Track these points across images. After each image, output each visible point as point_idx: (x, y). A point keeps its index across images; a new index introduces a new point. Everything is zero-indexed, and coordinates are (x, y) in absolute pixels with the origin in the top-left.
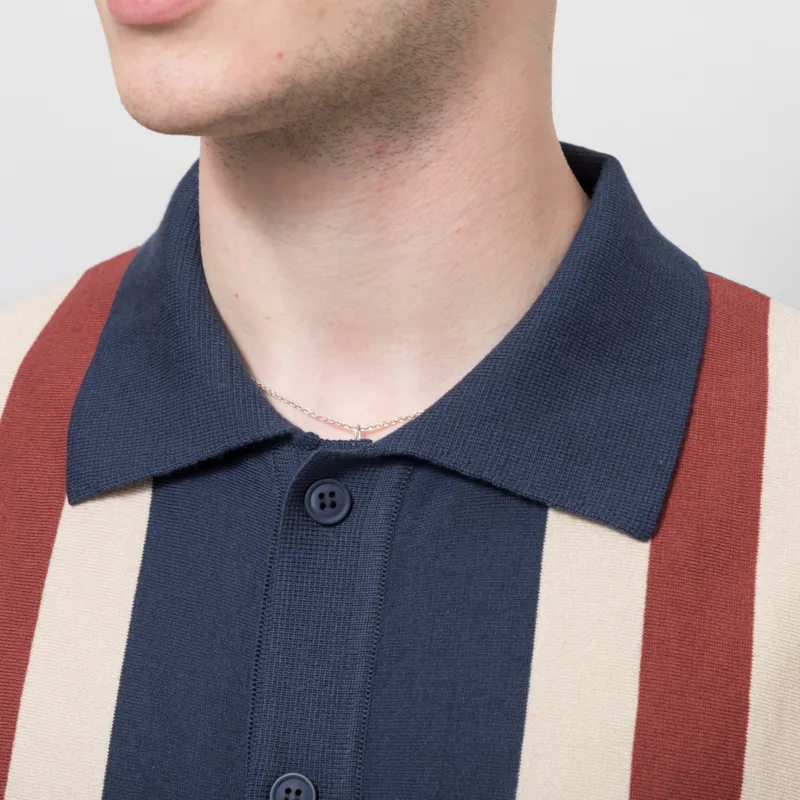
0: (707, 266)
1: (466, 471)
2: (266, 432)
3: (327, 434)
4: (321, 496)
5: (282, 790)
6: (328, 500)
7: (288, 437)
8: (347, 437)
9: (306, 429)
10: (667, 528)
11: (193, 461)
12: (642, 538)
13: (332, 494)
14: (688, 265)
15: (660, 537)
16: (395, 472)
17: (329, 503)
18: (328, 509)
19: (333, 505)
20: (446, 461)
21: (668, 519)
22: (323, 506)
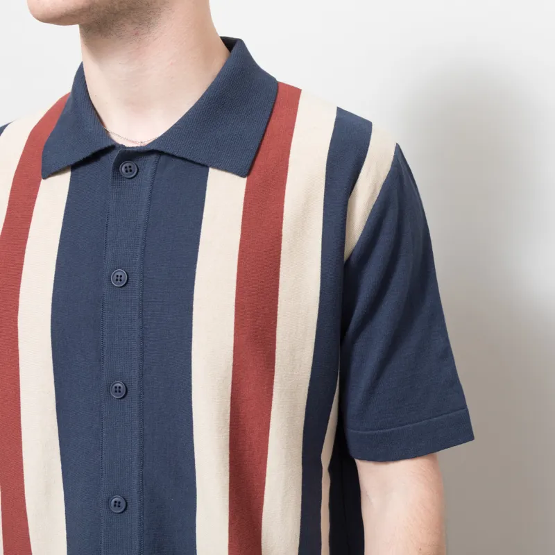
0: (279, 79)
1: (177, 155)
2: (105, 145)
3: (128, 145)
4: (126, 167)
5: (115, 276)
6: (128, 169)
7: (113, 147)
8: (135, 145)
9: (120, 143)
10: (254, 172)
11: (81, 158)
12: (243, 176)
13: (130, 167)
14: (272, 79)
15: (251, 176)
16: (153, 158)
17: (129, 170)
18: (129, 172)
19: (131, 171)
20: (170, 151)
21: (254, 169)
22: (127, 171)
